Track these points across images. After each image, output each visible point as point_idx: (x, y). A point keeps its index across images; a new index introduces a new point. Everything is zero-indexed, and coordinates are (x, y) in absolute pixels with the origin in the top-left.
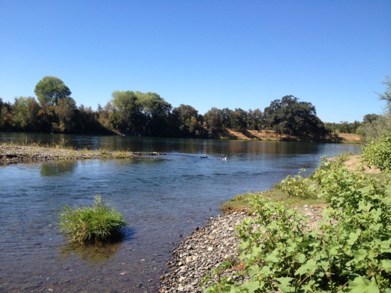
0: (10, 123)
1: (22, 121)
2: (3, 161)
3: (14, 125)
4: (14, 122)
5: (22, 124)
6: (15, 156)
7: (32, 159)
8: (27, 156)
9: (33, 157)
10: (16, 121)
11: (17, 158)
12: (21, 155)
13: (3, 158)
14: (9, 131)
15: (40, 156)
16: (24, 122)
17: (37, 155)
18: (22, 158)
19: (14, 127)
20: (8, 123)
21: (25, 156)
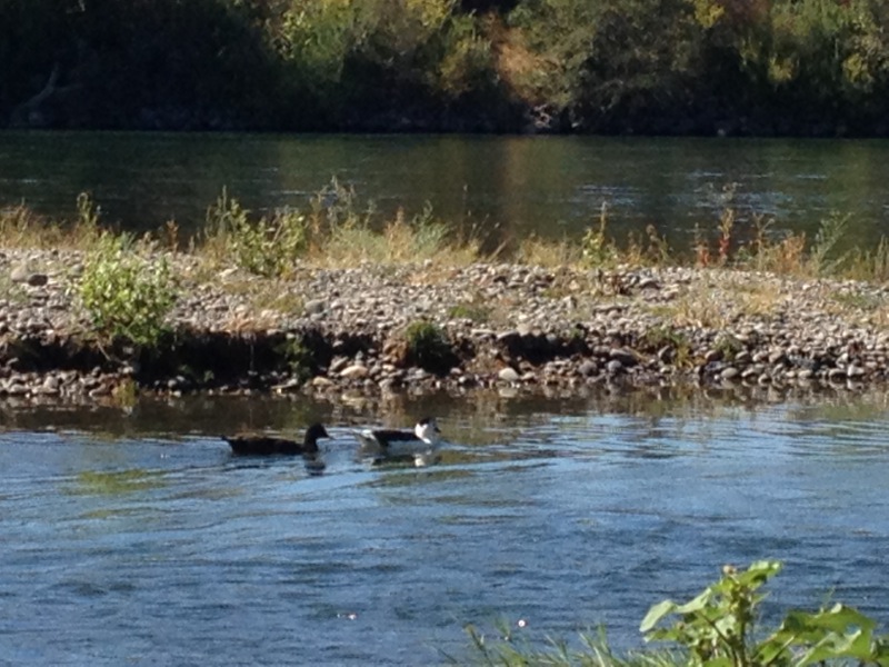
0: (748, 52)
1: (852, 30)
2: (470, 384)
3: (779, 72)
4: (788, 48)
5: (854, 66)
6: (576, 346)
7: (706, 375)
8: (667, 345)
9: (718, 356)
10: (800, 30)
11: (587, 364)
12: (621, 339)
13: (476, 365)
14: (737, 133)
15: (775, 351)
16: (869, 42)
17: (754, 342)
18: (628, 361)
19: (784, 86)
20: (731, 58)
21: (652, 351)
